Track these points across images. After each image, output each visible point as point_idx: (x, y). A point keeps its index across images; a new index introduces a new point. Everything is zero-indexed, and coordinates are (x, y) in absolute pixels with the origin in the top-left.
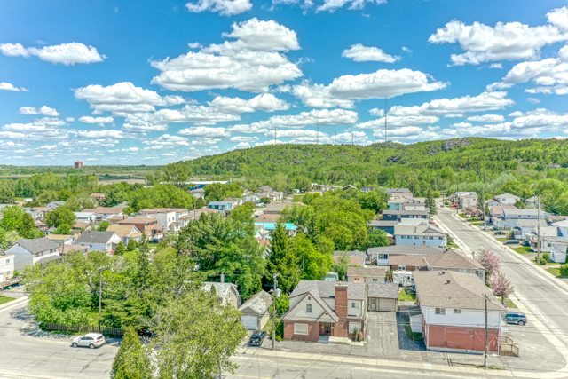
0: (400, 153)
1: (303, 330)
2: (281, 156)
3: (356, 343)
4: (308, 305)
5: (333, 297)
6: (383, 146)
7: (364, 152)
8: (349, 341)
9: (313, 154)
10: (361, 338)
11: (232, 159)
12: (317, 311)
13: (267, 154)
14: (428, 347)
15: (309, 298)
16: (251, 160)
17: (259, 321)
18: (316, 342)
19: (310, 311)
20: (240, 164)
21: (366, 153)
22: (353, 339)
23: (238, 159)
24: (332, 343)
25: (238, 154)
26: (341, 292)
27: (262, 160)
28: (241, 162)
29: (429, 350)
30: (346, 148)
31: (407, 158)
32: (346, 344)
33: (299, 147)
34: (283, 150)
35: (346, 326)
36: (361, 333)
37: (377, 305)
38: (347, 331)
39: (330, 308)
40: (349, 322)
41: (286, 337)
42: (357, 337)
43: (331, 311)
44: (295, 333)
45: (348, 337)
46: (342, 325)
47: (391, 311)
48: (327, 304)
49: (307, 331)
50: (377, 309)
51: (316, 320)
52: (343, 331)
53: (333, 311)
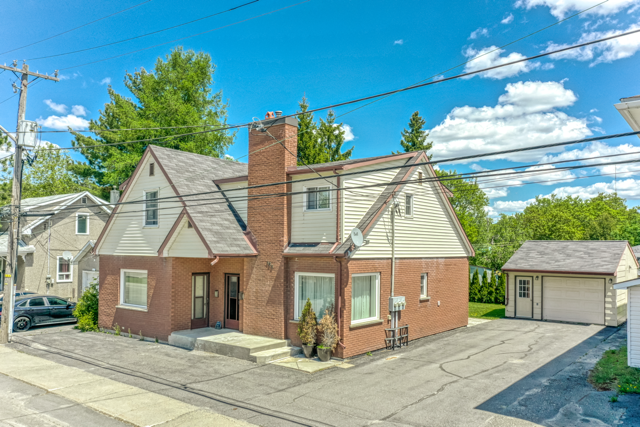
10: (329, 341)
15: (152, 170)
22: (299, 350)
24: (206, 346)
32: (245, 354)
36: (327, 320)
37: (537, 299)
38: (281, 310)
39: (232, 218)
40: (297, 275)
41: (102, 318)
42: (311, 340)
43: (236, 225)
44: (121, 305)
45: (286, 338)
46: (268, 286)
47: (587, 324)
48: (231, 207)
49: (144, 298)
50: (537, 315)
51: (160, 251)
52: (270, 309)
53: (244, 227)
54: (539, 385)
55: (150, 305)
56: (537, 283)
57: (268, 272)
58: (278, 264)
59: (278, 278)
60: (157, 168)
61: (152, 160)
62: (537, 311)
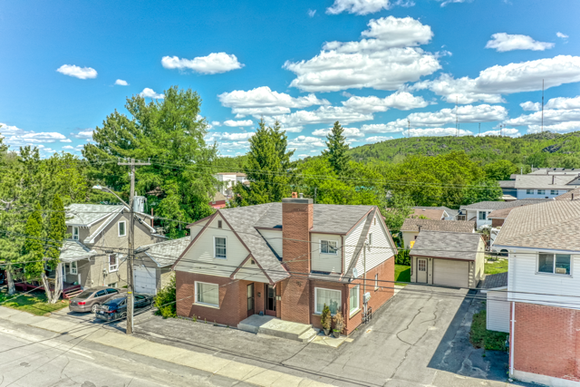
0: (559, 143)
1: (211, 297)
2: (412, 149)
3: (327, 341)
4: (218, 240)
5: (279, 227)
6: (538, 137)
7: (513, 144)
8: (309, 334)
9: (450, 146)
10: (339, 327)
11: (359, 153)
12: (235, 253)
13: (398, 147)
14: (512, 372)
15: (220, 225)
16: (380, 153)
17: (158, 279)
18: (234, 326)
19: (221, 252)
20: (368, 158)
21: (516, 144)
22: (321, 331)
23: (366, 153)
24: (266, 332)
25: (367, 149)
26: (294, 215)
27: (391, 154)
28: (369, 156)
29: (516, 381)
30: (491, 139)
31: (568, 147)
32: (295, 337)
33: (434, 139)
34: (415, 143)
35: (308, 297)
36: (338, 316)
37: (430, 272)
38: (308, 308)
39: (271, 253)
40: (316, 289)
41: (179, 310)
42: (329, 326)
43: (275, 258)
44: (196, 303)
45: (311, 323)
46: (298, 295)
47: (459, 288)
48: (267, 244)
49: (217, 300)
50: (430, 282)
51: (232, 276)
52: (300, 307)
53: (280, 259)
54: (449, 348)
55: (222, 306)
56: (430, 263)
57: (298, 287)
58: (304, 283)
59: (305, 290)
60: (224, 223)
61: (221, 219)
62: (430, 279)
